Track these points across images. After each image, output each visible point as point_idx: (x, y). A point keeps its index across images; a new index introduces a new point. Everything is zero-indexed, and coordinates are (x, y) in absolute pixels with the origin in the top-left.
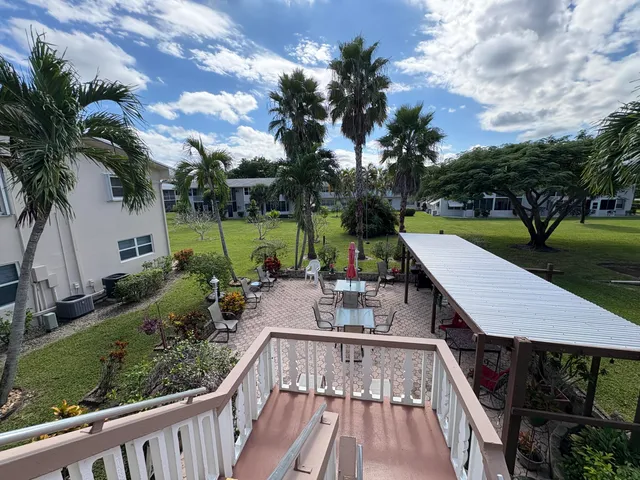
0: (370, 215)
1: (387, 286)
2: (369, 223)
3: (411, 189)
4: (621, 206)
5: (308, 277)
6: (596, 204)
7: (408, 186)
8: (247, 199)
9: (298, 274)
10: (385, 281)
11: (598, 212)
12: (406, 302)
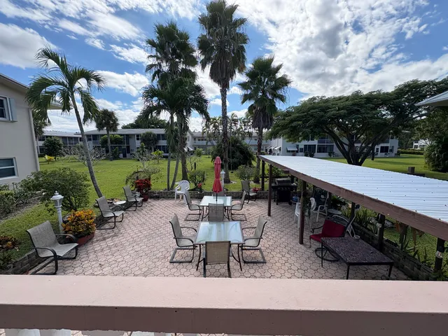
0: (233, 152)
1: (250, 202)
2: (233, 158)
3: (266, 124)
4: (392, 151)
5: (178, 197)
6: (378, 149)
7: (264, 121)
8: (138, 143)
9: (169, 194)
10: (248, 198)
11: (380, 154)
12: (269, 215)
